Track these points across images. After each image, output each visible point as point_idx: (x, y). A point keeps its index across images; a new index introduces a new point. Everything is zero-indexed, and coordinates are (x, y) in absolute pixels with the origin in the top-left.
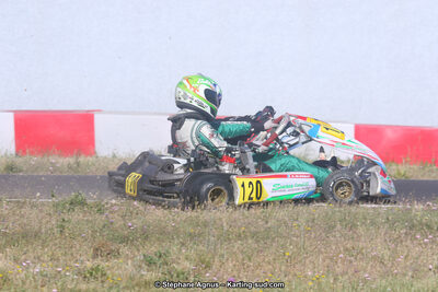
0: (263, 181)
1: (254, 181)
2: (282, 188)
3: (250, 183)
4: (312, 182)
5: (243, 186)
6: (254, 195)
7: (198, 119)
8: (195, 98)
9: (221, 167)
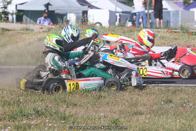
0: (79, 82)
1: (75, 83)
2: (88, 85)
3: (73, 84)
5: (70, 85)
6: (75, 89)
8: (51, 44)
9: (62, 76)
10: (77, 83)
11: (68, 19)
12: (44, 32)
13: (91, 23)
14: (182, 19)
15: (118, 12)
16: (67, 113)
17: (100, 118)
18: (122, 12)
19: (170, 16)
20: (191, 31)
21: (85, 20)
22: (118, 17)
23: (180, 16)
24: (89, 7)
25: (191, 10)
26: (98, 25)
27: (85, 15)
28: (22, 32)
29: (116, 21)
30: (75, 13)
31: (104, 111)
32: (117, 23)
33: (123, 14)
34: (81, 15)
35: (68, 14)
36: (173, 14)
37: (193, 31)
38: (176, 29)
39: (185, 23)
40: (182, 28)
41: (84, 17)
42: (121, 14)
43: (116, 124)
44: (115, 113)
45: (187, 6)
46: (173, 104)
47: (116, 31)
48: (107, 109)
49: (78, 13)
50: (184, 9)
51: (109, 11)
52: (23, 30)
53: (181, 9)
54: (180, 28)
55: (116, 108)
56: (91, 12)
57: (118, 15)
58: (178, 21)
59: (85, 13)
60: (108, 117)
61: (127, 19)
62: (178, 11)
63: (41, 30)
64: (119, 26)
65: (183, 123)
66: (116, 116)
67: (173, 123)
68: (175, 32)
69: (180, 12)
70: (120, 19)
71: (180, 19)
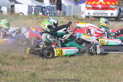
2: (68, 52)
3: (59, 50)
4: (78, 50)
5: (57, 51)
6: (60, 54)
7: (46, 33)
9: (52, 46)
10: (61, 50)
11: (2, 10)
13: (17, 13)
14: (73, 11)
15: (33, 6)
16: (3, 69)
17: (23, 72)
18: (36, 6)
19: (66, 9)
20: (79, 18)
21: (13, 11)
22: (34, 9)
23: (72, 9)
24: (15, 3)
25: (79, 5)
26: (21, 14)
27: (13, 8)
29: (32, 12)
30: (6, 7)
31: (26, 68)
32: (33, 13)
33: (37, 7)
34: (10, 8)
35: (2, 7)
36: (68, 8)
37: (81, 18)
38: (70, 17)
39: (75, 13)
40: (74, 16)
41: (12, 9)
42: (35, 7)
43: (34, 76)
44: (33, 69)
45: (76, 3)
46: (69, 63)
47: (33, 18)
48: (28, 67)
49: (9, 6)
50: (75, 4)
51: (28, 5)
53: (73, 5)
54: (73, 17)
55: (34, 66)
56: (16, 6)
57: (33, 8)
58: (71, 12)
59: (13, 6)
60: (28, 72)
61: (39, 11)
62: (71, 6)
64: (34, 15)
65: (76, 76)
66: (34, 71)
67: (70, 76)
68: (70, 19)
69: (72, 6)
70: (35, 11)
71: (72, 11)
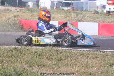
12: (17, 11)
19: (83, 4)
23: (89, 4)
28: (5, 11)
29: (54, 6)
30: (33, 2)
34: (36, 2)
35: (29, 2)
36: (85, 4)
42: (57, 3)
51: (51, 1)
52: (5, 10)
57: (55, 3)
61: (60, 5)
63: (16, 11)
